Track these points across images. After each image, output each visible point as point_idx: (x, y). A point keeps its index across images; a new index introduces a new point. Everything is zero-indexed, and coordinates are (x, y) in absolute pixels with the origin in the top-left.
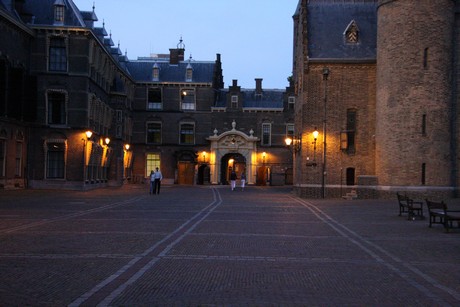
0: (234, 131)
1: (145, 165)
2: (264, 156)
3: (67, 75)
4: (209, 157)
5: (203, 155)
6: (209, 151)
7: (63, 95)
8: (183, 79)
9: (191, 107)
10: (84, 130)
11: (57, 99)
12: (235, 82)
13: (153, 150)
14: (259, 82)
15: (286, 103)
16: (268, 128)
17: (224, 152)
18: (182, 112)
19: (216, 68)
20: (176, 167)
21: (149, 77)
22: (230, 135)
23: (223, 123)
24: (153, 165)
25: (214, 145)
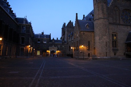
0: (53, 47)
1: (37, 53)
2: (59, 51)
3: (25, 34)
4: (49, 51)
5: (48, 51)
6: (49, 50)
7: (24, 38)
8: (44, 38)
9: (45, 42)
10: (28, 45)
11: (23, 39)
12: (53, 38)
13: (38, 50)
14: (57, 38)
15: (62, 42)
16: (59, 46)
18: (44, 43)
19: (50, 36)
20: (43, 53)
21: (38, 37)
22: (53, 48)
23: (51, 45)
24: (38, 53)
25: (50, 49)
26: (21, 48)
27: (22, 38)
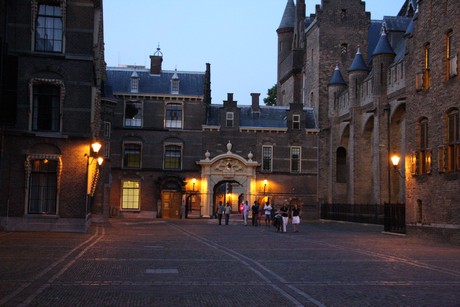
0: (229, 153)
1: (120, 195)
2: (265, 183)
3: (63, 58)
4: (200, 185)
5: (192, 183)
6: (199, 178)
7: (58, 88)
8: (168, 91)
9: (177, 124)
12: (230, 96)
13: (132, 176)
14: (255, 97)
15: (289, 122)
16: (269, 151)
17: (218, 179)
18: (167, 130)
19: (204, 81)
20: (159, 197)
21: (127, 88)
22: (225, 159)
23: (216, 144)
24: (131, 196)
25: (206, 171)
26: (32, 162)
27: (39, 87)
